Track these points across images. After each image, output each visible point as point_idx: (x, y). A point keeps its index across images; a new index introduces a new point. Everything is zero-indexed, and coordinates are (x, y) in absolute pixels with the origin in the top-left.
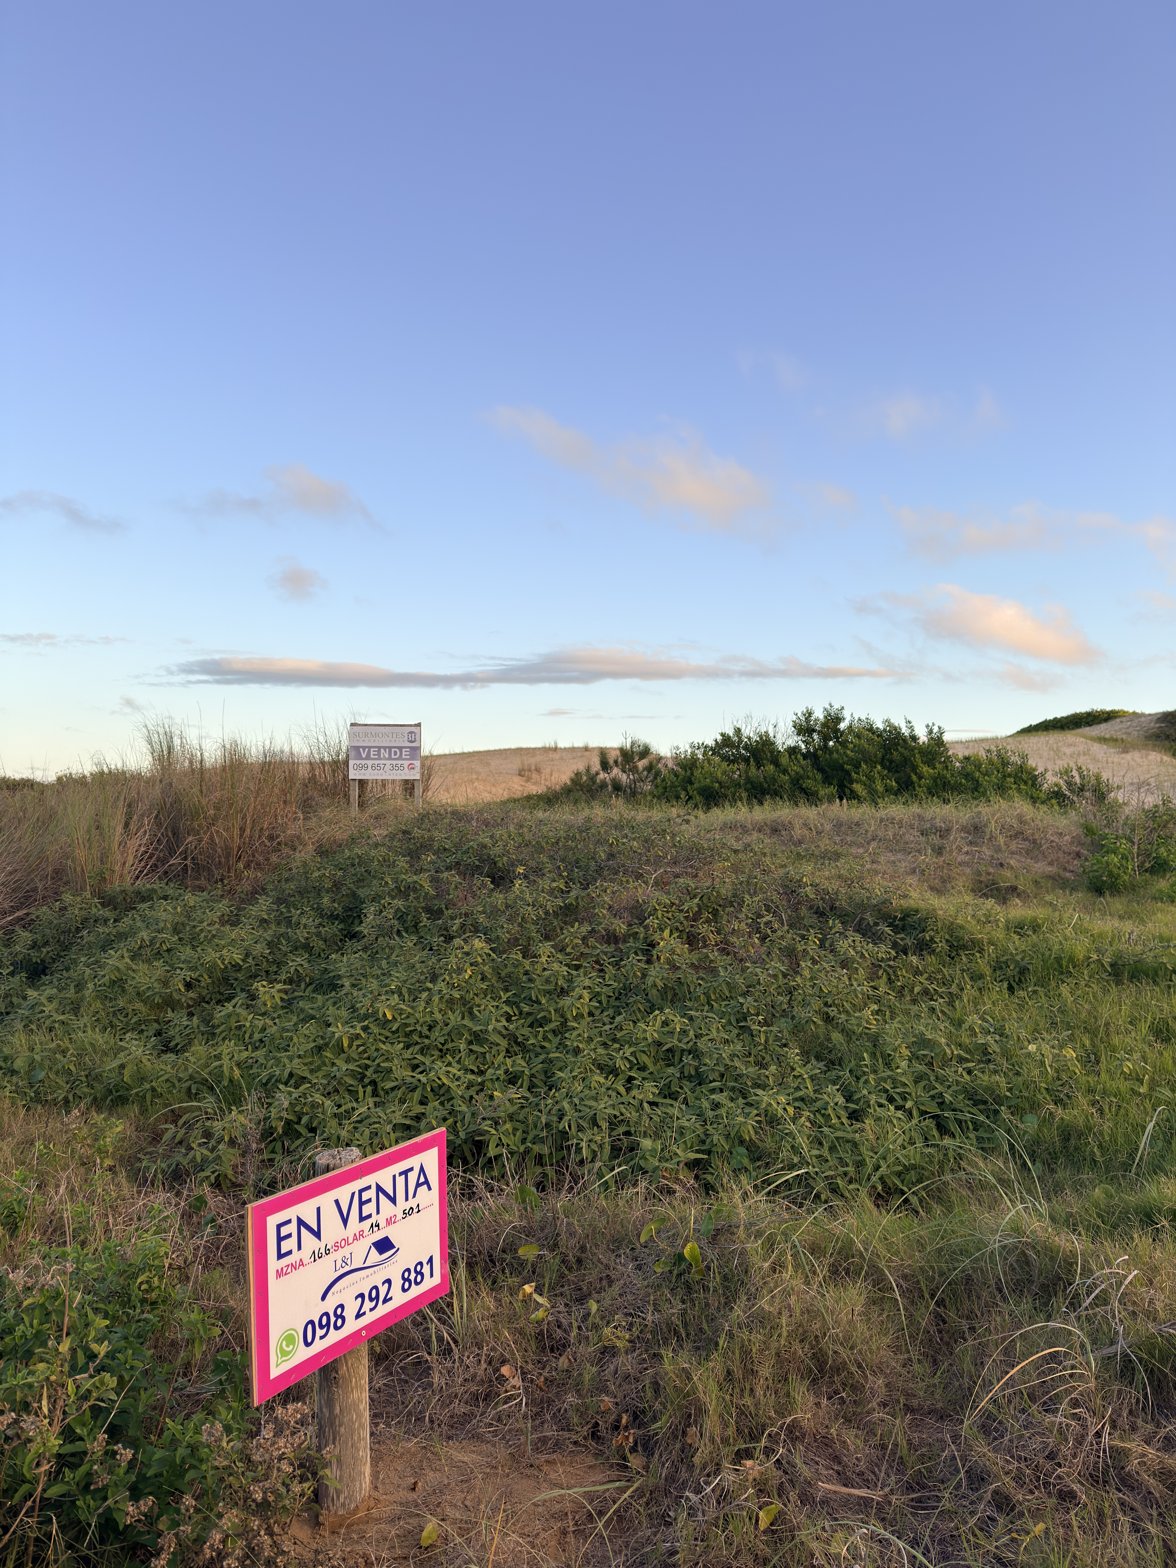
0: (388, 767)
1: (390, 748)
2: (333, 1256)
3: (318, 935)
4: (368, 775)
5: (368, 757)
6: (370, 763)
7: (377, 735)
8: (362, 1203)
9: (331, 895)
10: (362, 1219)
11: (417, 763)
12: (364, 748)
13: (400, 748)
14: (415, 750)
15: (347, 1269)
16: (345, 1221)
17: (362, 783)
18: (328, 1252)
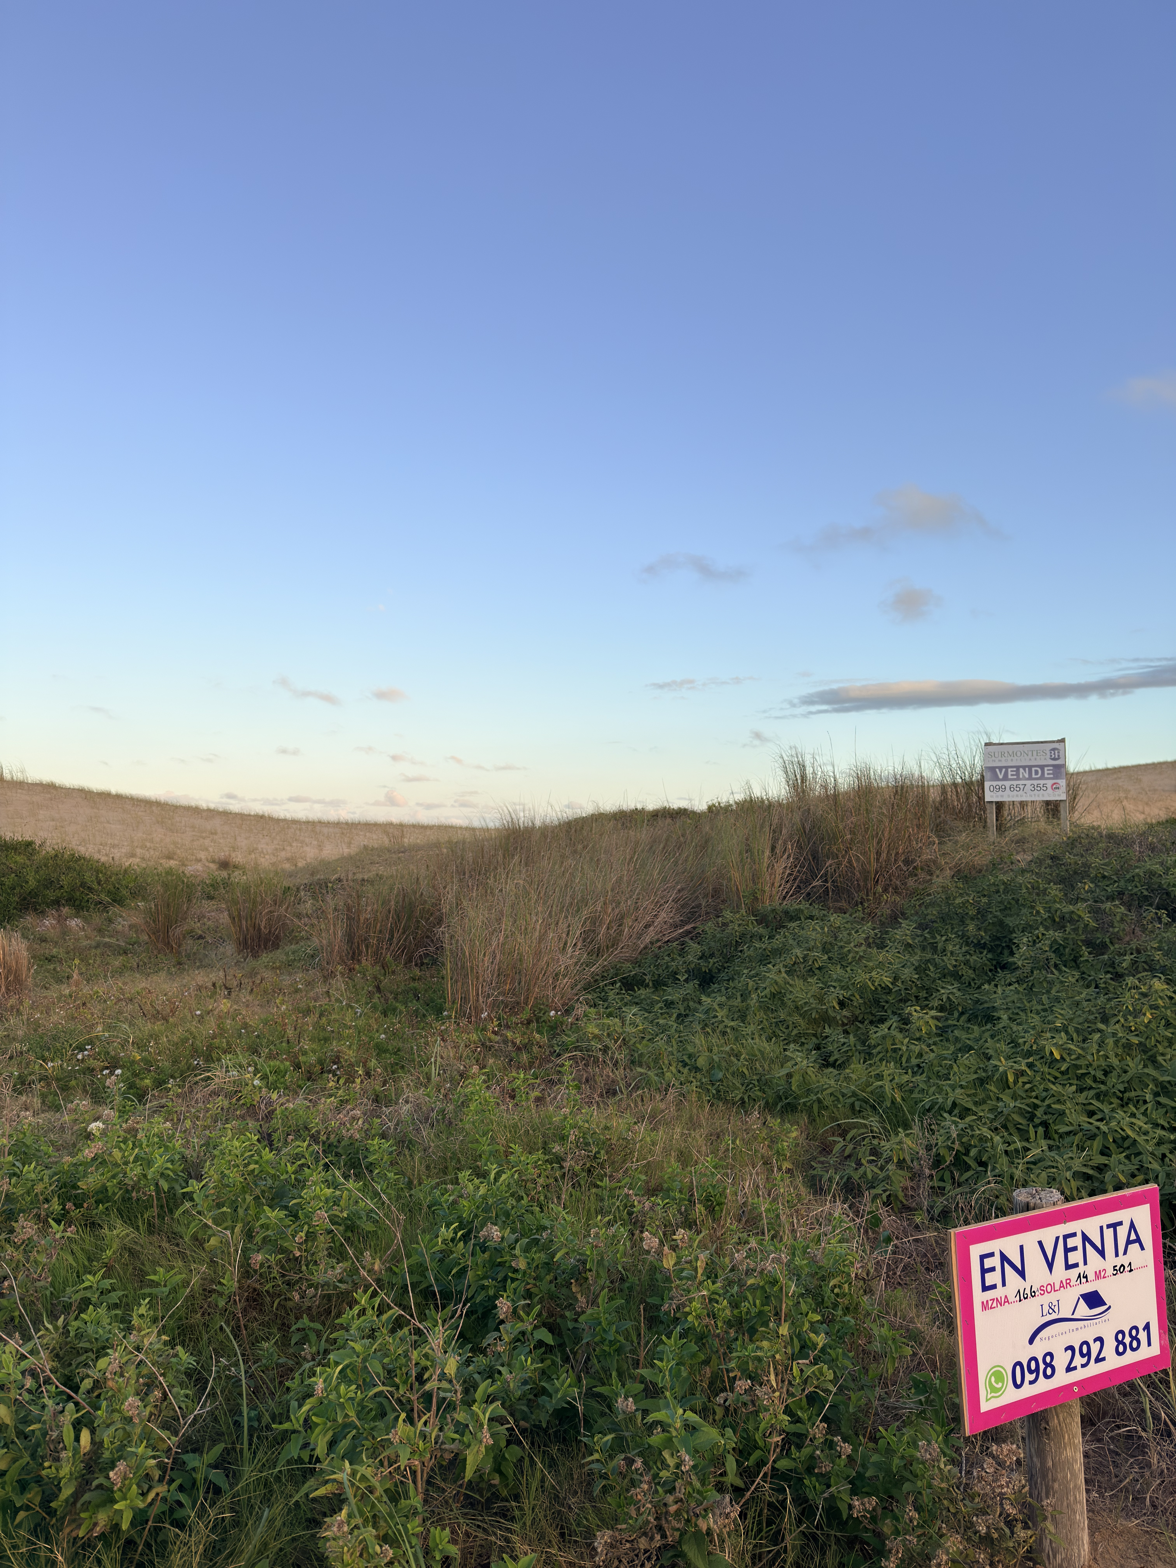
0: (1028, 787)
1: (1030, 767)
2: (1039, 1300)
3: (966, 963)
4: (1005, 797)
5: (1005, 778)
6: (1007, 784)
7: (1014, 754)
8: (1067, 1250)
9: (976, 922)
10: (1068, 1267)
11: (1062, 783)
12: (1001, 768)
13: (1042, 767)
14: (1059, 769)
15: (1054, 1316)
16: (1050, 1266)
17: (999, 806)
18: (1033, 1294)
